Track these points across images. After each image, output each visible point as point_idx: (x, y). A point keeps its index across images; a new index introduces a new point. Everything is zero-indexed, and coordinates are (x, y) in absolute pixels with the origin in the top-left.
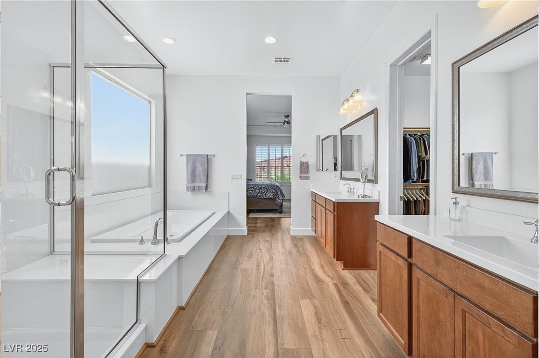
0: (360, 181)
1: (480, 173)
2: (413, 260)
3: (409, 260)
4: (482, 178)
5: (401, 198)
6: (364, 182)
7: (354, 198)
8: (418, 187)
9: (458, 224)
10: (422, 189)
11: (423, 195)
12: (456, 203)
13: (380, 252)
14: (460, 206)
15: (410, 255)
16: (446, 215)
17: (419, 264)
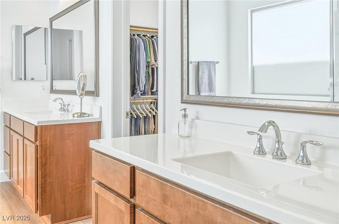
0: (76, 95)
1: (206, 83)
2: (137, 200)
3: (132, 200)
4: (207, 88)
5: (127, 114)
6: (81, 95)
7: (68, 118)
8: (148, 100)
9: (187, 141)
10: (151, 103)
11: (153, 110)
12: (185, 116)
13: (97, 195)
14: (189, 119)
15: (133, 194)
16: (175, 132)
17: (143, 205)
